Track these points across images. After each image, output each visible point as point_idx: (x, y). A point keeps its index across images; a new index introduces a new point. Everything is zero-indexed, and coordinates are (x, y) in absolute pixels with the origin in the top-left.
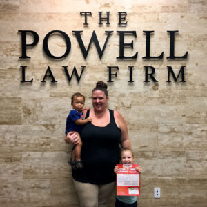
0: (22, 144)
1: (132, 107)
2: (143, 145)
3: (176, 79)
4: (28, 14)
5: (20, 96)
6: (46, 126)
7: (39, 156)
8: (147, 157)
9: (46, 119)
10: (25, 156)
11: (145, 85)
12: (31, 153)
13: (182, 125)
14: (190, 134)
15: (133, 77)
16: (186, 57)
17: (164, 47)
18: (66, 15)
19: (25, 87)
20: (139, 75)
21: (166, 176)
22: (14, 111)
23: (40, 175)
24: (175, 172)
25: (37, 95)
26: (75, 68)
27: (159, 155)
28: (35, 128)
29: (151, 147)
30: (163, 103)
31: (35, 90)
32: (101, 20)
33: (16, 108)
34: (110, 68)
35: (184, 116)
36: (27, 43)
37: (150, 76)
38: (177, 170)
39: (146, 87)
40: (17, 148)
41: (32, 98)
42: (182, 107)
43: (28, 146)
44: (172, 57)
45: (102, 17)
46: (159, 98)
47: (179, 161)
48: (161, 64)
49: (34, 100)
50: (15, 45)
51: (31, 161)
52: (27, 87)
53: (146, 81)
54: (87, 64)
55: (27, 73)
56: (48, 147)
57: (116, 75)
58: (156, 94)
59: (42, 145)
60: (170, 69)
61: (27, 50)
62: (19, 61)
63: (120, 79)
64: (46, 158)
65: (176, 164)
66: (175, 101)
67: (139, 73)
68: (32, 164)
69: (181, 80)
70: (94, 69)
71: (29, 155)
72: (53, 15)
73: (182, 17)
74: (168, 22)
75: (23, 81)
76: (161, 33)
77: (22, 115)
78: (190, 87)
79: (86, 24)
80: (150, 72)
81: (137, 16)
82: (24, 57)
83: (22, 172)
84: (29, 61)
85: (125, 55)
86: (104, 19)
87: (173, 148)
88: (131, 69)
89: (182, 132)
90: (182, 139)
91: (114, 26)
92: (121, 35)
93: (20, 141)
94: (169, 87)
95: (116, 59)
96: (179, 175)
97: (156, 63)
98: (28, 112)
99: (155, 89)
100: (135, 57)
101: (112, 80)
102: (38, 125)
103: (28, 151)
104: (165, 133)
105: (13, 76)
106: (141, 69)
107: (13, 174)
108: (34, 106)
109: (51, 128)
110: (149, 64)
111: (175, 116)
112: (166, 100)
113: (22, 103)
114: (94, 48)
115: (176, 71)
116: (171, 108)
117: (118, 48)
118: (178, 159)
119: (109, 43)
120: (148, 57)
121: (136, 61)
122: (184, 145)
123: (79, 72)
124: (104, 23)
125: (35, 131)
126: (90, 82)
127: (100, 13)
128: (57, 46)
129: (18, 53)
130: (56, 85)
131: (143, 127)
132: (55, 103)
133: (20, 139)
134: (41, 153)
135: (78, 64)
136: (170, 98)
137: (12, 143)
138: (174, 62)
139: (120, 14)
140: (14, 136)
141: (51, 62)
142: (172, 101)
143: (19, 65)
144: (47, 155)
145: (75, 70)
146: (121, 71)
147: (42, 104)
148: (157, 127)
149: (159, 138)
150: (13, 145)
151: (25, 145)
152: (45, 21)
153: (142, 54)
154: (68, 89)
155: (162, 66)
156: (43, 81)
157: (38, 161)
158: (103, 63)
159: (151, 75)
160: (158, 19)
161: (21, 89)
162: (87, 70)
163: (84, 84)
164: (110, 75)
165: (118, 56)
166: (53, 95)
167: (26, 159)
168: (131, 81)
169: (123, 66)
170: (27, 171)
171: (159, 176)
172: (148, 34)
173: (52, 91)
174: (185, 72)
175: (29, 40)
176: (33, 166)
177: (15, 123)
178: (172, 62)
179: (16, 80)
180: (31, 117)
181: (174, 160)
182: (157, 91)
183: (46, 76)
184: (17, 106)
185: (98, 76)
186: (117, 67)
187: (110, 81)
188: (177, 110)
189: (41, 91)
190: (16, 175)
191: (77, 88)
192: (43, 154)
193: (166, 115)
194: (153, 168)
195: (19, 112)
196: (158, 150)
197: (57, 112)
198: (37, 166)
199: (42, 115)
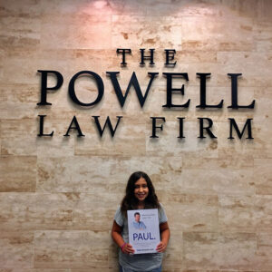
1: (183, 170)
2: (198, 223)
3: (240, 136)
4: (51, 50)
5: (34, 154)
6: (68, 195)
7: (57, 236)
8: (204, 241)
9: (68, 185)
10: (38, 235)
11: (200, 142)
12: (46, 232)
13: (250, 197)
14: (262, 208)
15: (184, 131)
16: (252, 106)
17: (225, 93)
18: (98, 52)
19: (42, 141)
20: (192, 128)
21: (230, 267)
22: (28, 174)
23: (57, 263)
24: (242, 262)
25: (58, 153)
26: (108, 118)
27: (220, 237)
28: (54, 197)
29: (210, 226)
30: (224, 166)
31: (55, 147)
32: (143, 59)
33: (29, 170)
34: (154, 119)
35: (253, 184)
36: (49, 86)
37: (206, 130)
38: (245, 259)
39: (201, 144)
40: (28, 224)
41: (51, 156)
42: (249, 173)
43: (43, 222)
44: (235, 106)
45: (145, 55)
46: (218, 159)
47: (248, 247)
48: (220, 116)
49: (53, 160)
50: (33, 88)
51: (45, 243)
52: (45, 142)
53: (202, 136)
54: (124, 113)
55: (46, 125)
56: (70, 223)
57: (161, 128)
58: (214, 154)
59: (62, 220)
60: (232, 122)
61: (48, 95)
62: (36, 108)
63: (166, 134)
64: (67, 240)
65: (243, 250)
66: (239, 164)
67: (192, 126)
68: (48, 247)
69: (247, 136)
70: (133, 120)
71: (44, 234)
72: (83, 52)
73: (246, 57)
74: (227, 63)
75: (41, 134)
76: (220, 76)
77: (37, 180)
78: (258, 145)
79: (124, 64)
80: (206, 125)
81: (188, 55)
82: (43, 103)
83: (33, 258)
84: (49, 108)
85: (173, 103)
86: (147, 58)
87: (239, 227)
88: (181, 120)
89: (250, 207)
90: (251, 216)
91: (160, 66)
92: (169, 77)
93: (33, 215)
94: (231, 145)
95: (162, 108)
96: (248, 266)
97: (214, 113)
98: (45, 175)
99: (213, 147)
100: (187, 106)
101: (157, 135)
102: (57, 193)
103: (42, 228)
104: (228, 207)
105: (28, 128)
106: (194, 121)
107: (20, 260)
108: (53, 167)
109: (74, 197)
110: (205, 115)
111: (241, 185)
112: (228, 162)
113: (38, 162)
114: (133, 93)
115: (241, 125)
116: (235, 173)
117: (164, 94)
118: (246, 242)
119: (152, 87)
120: (203, 106)
121: (187, 111)
122: (254, 224)
123: (114, 124)
124: (147, 63)
125: (52, 201)
126: (128, 137)
127: (142, 51)
128: (85, 90)
129: (37, 99)
130: (83, 140)
131: (198, 198)
132: (81, 165)
133: (33, 212)
134: (59, 232)
135: (112, 114)
136: (233, 159)
137: (21, 217)
138: (237, 113)
139: (167, 52)
140: (25, 207)
141: (78, 111)
142: (236, 163)
143: (36, 114)
144: (68, 234)
145: (108, 121)
146: (168, 123)
147: (64, 165)
148: (217, 198)
149: (220, 214)
150: (22, 220)
151: (39, 221)
152: (73, 59)
153: (196, 102)
154: (99, 146)
155: (222, 118)
156: (67, 135)
157: (55, 242)
158: (144, 113)
159: (208, 129)
160: (216, 59)
161: (37, 145)
162: (124, 121)
163: (119, 139)
164: (154, 128)
165: (165, 103)
167: (39, 239)
168: (181, 136)
169: (171, 116)
170: (39, 257)
171: (221, 267)
172: (203, 78)
173: (78, 148)
174: (253, 126)
175: (51, 83)
176: (49, 250)
177: (26, 190)
178: (234, 113)
179: (31, 132)
180: (49, 181)
181: (241, 245)
182: (216, 151)
183: (70, 128)
184: (31, 167)
185: (138, 129)
186: (164, 119)
187: (154, 136)
188: (242, 176)
189: (64, 147)
190: (24, 263)
191: (111, 144)
192: (62, 233)
193: (228, 182)
194: (213, 256)
195: (33, 175)
196: (219, 231)
197: (83, 176)
198: (55, 250)
199: (63, 180)
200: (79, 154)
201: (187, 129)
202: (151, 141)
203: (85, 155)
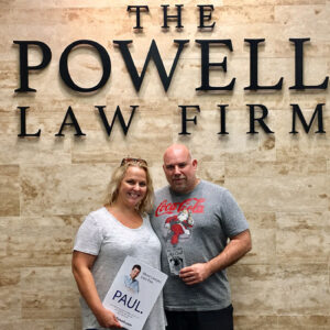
0: (20, 251)
1: (226, 179)
3: (307, 129)
4: (32, 10)
5: (14, 162)
6: (65, 218)
7: (52, 275)
8: (255, 276)
9: (64, 204)
10: (25, 274)
11: (250, 139)
12: (38, 269)
13: (320, 214)
15: (227, 125)
16: (324, 86)
17: (284, 68)
18: (101, 11)
19: (25, 144)
20: (238, 121)
21: (292, 310)
22: (7, 190)
23: (53, 310)
24: (309, 303)
25: (49, 161)
26: (118, 108)
27: (278, 270)
28: (45, 222)
29: (264, 256)
30: (284, 172)
31: (44, 151)
32: (166, 19)
33: (9, 185)
34: (184, 108)
35: (325, 196)
36: (30, 64)
37: (258, 122)
38: (313, 299)
39: (252, 143)
40: (12, 260)
41: (39, 165)
42: (319, 181)
43: (32, 256)
44: (299, 86)
45: (169, 14)
46: (276, 163)
47: (317, 283)
48: (279, 101)
49: (42, 169)
50: (8, 68)
51: (36, 284)
52: (30, 145)
53: (252, 131)
54: (141, 101)
55: (30, 120)
56: (69, 257)
57: (195, 120)
58: (270, 155)
59: (58, 254)
60: (296, 109)
61: (30, 77)
62: (14, 97)
63: (202, 129)
64: (66, 279)
65: (310, 287)
66: (305, 169)
67: (238, 118)
68: (40, 290)
69: (316, 129)
70: (155, 110)
71: (34, 272)
72: (79, 13)
73: (317, 12)
74: (289, 23)
75: (23, 134)
76: (278, 42)
77: (21, 198)
79: (139, 28)
80: (258, 115)
81: (233, 12)
82: (24, 89)
83: (20, 305)
84: (33, 96)
85: (212, 84)
86: (172, 18)
87: (305, 257)
88: (223, 109)
89: (320, 228)
90: (322, 241)
91: (191, 31)
92: (205, 46)
93: (17, 247)
94: (294, 143)
95: (194, 92)
96: (317, 309)
97: (270, 97)
98: (31, 192)
99: (269, 146)
100: (230, 87)
101: (188, 131)
102: (50, 216)
103: (30, 265)
104: (289, 229)
105: (5, 126)
106: (241, 109)
107: (3, 308)
108: (42, 180)
109: (74, 222)
110: (257, 100)
111: (307, 198)
112: (289, 166)
113: (21, 175)
114: (153, 70)
115: (308, 113)
116: (298, 181)
117: (198, 71)
118: (315, 278)
119: (181, 62)
120: (254, 87)
121: (231, 95)
122: (326, 251)
123: (126, 117)
124: (173, 26)
125: (44, 228)
126: (146, 135)
127: (165, 8)
128: (85, 69)
129: (14, 83)
130: (83, 140)
131: (249, 218)
132: (82, 176)
133: (18, 244)
134: (55, 269)
135: (123, 102)
136: (296, 162)
138: (303, 96)
139: (201, 9)
140: (6, 237)
141: (74, 99)
142: (301, 168)
143: (15, 105)
144: (67, 272)
145: (118, 113)
146: (204, 113)
147: (58, 176)
148: (274, 218)
149: (278, 239)
150: (3, 254)
151: (25, 255)
152: (64, 23)
153: (244, 81)
154: (107, 149)
155: (281, 105)
156: (60, 134)
157: (51, 283)
158: (170, 100)
159: (261, 121)
160: (272, 17)
161: (18, 150)
162: (141, 112)
163: (136, 138)
164: (184, 121)
165: (199, 85)
166: (77, 159)
167: (28, 280)
168: (223, 131)
169: (209, 104)
170: (29, 303)
171: (280, 311)
172: (254, 46)
173: (76, 152)
174: (325, 114)
175: (34, 59)
176: (41, 295)
177: (7, 213)
178: (299, 96)
179: (9, 131)
180: (38, 200)
181: (307, 280)
182: (273, 151)
183: (64, 124)
184: (12, 180)
185: (161, 123)
186: (198, 107)
187: (184, 132)
188: (310, 186)
189: (56, 151)
190: (8, 311)
191: (123, 145)
192: (59, 271)
193: (289, 195)
194: (268, 296)
195: (14, 192)
196: (277, 262)
197: (85, 192)
198: (50, 294)
199: (58, 198)
200: (78, 161)
201: (231, 122)
202: (180, 140)
203: (88, 162)
